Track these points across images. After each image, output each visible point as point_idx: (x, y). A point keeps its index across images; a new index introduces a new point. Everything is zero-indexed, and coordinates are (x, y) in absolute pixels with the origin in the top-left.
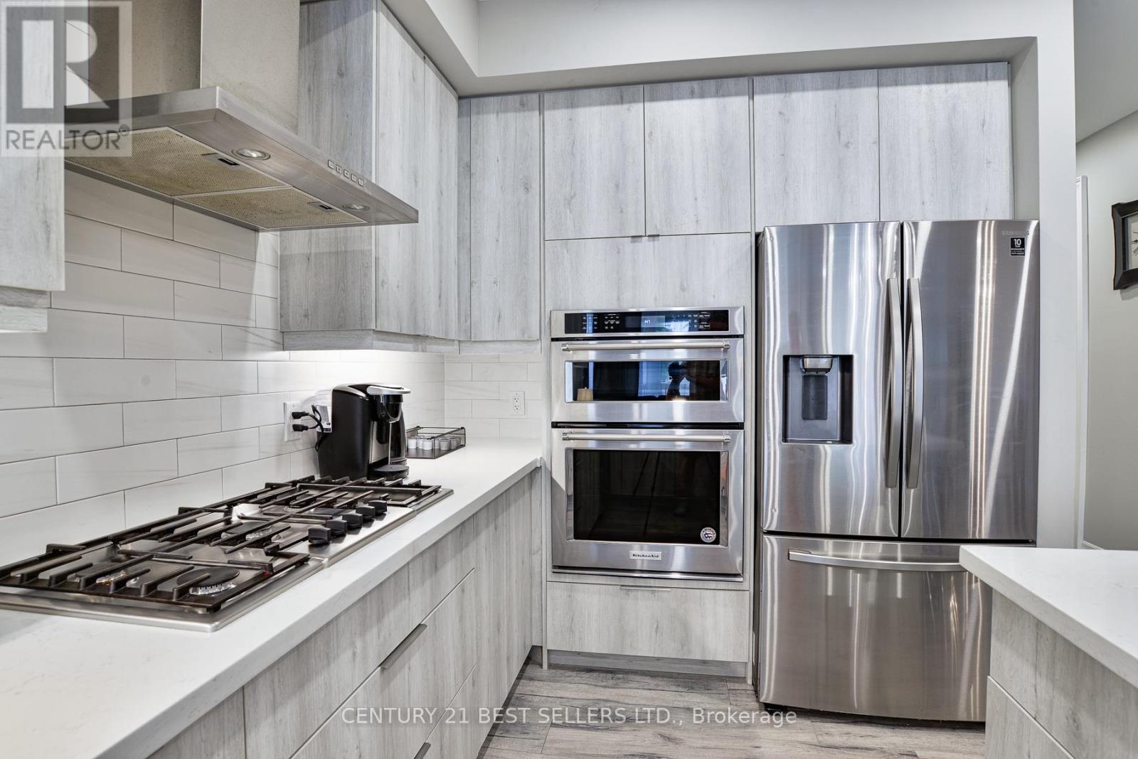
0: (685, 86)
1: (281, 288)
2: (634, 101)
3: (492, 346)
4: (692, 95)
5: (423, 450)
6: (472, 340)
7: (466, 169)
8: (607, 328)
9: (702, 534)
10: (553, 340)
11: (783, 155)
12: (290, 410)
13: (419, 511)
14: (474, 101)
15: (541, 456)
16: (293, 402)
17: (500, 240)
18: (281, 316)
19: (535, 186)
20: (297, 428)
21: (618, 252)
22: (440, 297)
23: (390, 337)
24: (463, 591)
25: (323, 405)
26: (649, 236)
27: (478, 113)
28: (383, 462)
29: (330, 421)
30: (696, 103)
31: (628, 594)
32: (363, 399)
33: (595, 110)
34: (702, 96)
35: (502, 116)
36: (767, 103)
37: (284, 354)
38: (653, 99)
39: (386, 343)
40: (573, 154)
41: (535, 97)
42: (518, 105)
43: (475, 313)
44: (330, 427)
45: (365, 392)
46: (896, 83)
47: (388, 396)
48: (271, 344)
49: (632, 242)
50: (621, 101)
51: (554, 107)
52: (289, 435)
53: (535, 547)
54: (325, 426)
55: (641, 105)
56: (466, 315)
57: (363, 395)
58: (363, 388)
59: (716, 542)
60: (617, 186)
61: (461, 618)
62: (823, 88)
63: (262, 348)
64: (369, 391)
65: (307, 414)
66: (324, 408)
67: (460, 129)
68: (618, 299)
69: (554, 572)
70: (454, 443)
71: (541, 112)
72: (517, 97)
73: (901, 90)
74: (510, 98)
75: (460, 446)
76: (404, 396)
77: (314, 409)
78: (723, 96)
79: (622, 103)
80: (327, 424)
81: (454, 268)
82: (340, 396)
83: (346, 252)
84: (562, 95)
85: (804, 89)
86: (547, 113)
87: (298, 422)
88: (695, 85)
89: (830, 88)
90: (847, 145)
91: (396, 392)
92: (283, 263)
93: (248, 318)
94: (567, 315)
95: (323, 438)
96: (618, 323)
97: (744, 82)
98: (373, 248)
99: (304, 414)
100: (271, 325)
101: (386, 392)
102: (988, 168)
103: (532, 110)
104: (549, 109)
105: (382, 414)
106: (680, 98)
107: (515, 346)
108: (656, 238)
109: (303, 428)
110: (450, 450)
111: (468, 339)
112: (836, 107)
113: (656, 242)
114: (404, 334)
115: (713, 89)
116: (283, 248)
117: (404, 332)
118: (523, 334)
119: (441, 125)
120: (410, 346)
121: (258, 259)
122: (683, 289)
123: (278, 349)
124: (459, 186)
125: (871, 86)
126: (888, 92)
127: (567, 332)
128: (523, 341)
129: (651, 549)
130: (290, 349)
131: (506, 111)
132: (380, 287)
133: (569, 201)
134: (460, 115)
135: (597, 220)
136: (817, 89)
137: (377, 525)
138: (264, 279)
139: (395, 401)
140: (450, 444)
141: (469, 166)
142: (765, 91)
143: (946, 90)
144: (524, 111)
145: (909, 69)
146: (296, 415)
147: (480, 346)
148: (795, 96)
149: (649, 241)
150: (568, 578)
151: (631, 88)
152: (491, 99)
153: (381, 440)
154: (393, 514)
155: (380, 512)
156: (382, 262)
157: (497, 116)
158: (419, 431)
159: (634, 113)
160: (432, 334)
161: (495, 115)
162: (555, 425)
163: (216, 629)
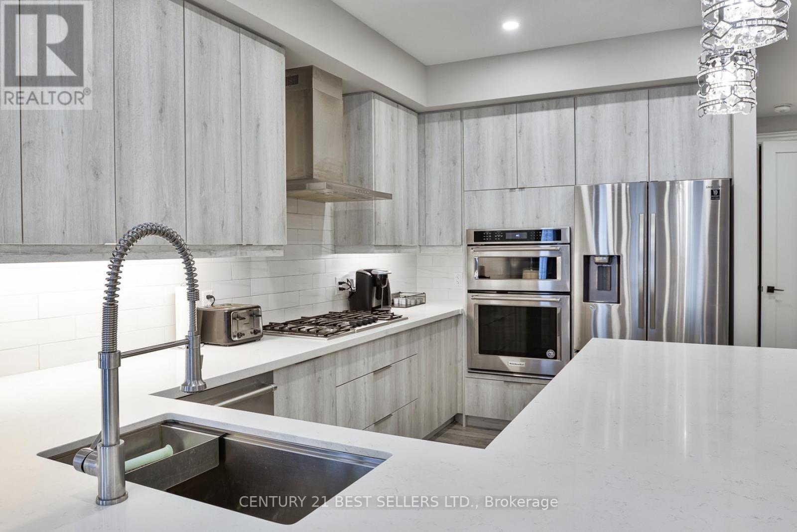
0: (539, 103)
1: (334, 226)
2: (511, 113)
3: (437, 248)
4: (543, 109)
5: (402, 305)
6: (427, 245)
7: (423, 153)
8: (496, 239)
9: (547, 353)
10: (469, 245)
11: (593, 141)
12: (338, 281)
13: (391, 323)
14: (426, 115)
15: (462, 308)
16: (339, 277)
17: (441, 191)
18: (334, 239)
19: (459, 162)
20: (341, 289)
21: (503, 197)
22: (408, 224)
23: (382, 247)
24: (411, 361)
25: (352, 279)
26: (519, 188)
27: (429, 122)
28: (380, 307)
29: (355, 286)
30: (545, 113)
31: (508, 386)
32: (370, 276)
33: (490, 119)
34: (548, 109)
35: (441, 123)
36: (584, 112)
37: (336, 255)
38: (521, 112)
39: (378, 250)
40: (478, 144)
41: (458, 112)
42: (449, 117)
43: (428, 231)
44: (355, 289)
45: (370, 273)
46: (659, 97)
47: (381, 275)
48: (330, 251)
49: (510, 191)
50: (504, 113)
51: (468, 118)
52: (337, 293)
53: (459, 358)
54: (353, 289)
55: (515, 115)
56: (422, 232)
57: (370, 274)
58: (370, 271)
59: (555, 358)
60: (502, 161)
61: (410, 373)
62: (616, 102)
63: (327, 253)
64: (372, 272)
65: (345, 283)
66: (352, 280)
67: (419, 131)
68: (503, 223)
69: (469, 372)
70: (419, 301)
71: (462, 120)
72: (449, 113)
73: (662, 100)
74: (445, 113)
75: (422, 303)
76: (389, 275)
77: (348, 280)
78: (560, 108)
79: (505, 114)
80: (354, 289)
81: (416, 207)
82: (360, 275)
83: (362, 210)
84: (473, 111)
85: (605, 103)
86: (465, 121)
87: (341, 286)
88: (545, 103)
89: (620, 101)
90: (630, 134)
91: (385, 273)
92: (335, 215)
93: (321, 241)
94: (475, 232)
95: (352, 294)
96: (502, 236)
97: (571, 100)
98: (374, 208)
99: (344, 283)
100: (330, 243)
101: (380, 273)
102: (714, 144)
103: (457, 119)
104: (466, 119)
105: (378, 283)
106: (536, 111)
107: (450, 248)
108: (523, 189)
109: (344, 289)
110: (416, 305)
111: (424, 244)
112: (623, 112)
113: (523, 192)
114: (389, 246)
115: (554, 105)
116: (335, 208)
117: (388, 244)
118: (453, 241)
119: (407, 135)
120: (392, 250)
121: (325, 215)
122: (538, 218)
123: (333, 253)
124: (419, 162)
125: (644, 99)
126: (654, 102)
127: (475, 241)
128: (453, 246)
129: (522, 361)
130: (338, 253)
131: (443, 120)
132: (377, 226)
133: (476, 169)
134: (419, 123)
135: (491, 179)
136: (613, 102)
137: (373, 324)
138: (328, 222)
139: (384, 277)
140: (416, 302)
141: (424, 151)
142: (584, 105)
143: (689, 100)
144: (453, 120)
145: (667, 89)
146: (340, 283)
147: (430, 248)
148: (600, 107)
149: (519, 191)
150: (476, 376)
151: (510, 106)
152: (436, 114)
153: (378, 297)
154: (379, 322)
155: (374, 320)
156: (378, 214)
157: (439, 123)
158: (401, 294)
159: (512, 120)
160: (403, 244)
161: (437, 123)
162: (470, 291)
163: (328, 340)
